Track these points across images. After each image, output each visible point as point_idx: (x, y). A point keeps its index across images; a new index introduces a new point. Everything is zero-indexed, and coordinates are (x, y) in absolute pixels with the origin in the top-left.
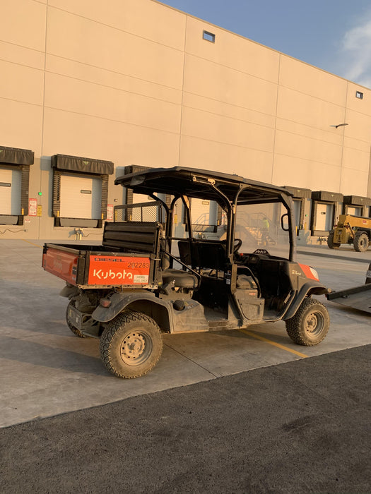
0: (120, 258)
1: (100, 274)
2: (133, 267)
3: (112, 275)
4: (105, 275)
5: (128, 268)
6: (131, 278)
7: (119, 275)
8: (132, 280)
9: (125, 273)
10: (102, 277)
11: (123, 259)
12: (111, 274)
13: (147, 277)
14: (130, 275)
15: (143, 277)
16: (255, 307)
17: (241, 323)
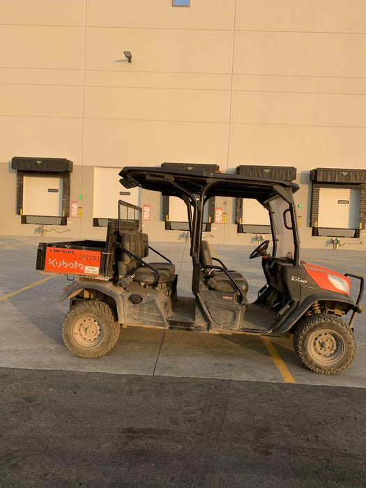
0: (73, 250)
1: (54, 263)
2: (84, 259)
3: (65, 265)
4: (59, 265)
5: (80, 260)
6: (82, 268)
7: (71, 265)
8: (83, 271)
9: (76, 264)
10: (56, 266)
11: (75, 251)
12: (64, 263)
13: (97, 269)
14: (81, 266)
15: (93, 269)
16: (229, 312)
17: (209, 328)
